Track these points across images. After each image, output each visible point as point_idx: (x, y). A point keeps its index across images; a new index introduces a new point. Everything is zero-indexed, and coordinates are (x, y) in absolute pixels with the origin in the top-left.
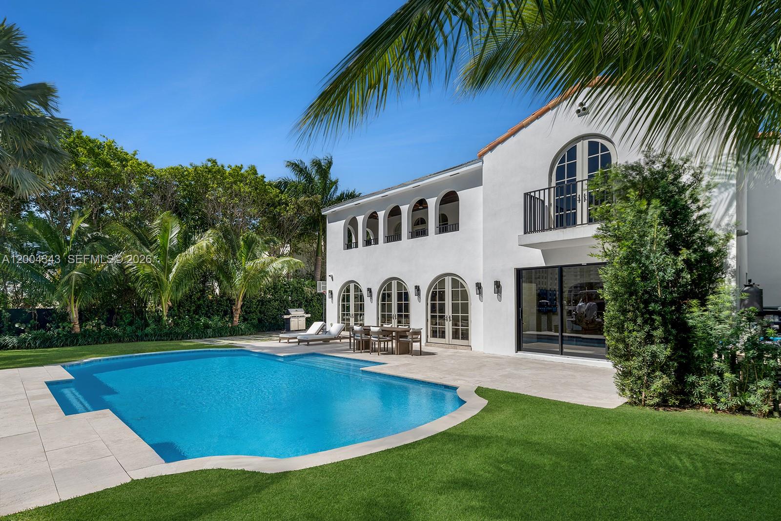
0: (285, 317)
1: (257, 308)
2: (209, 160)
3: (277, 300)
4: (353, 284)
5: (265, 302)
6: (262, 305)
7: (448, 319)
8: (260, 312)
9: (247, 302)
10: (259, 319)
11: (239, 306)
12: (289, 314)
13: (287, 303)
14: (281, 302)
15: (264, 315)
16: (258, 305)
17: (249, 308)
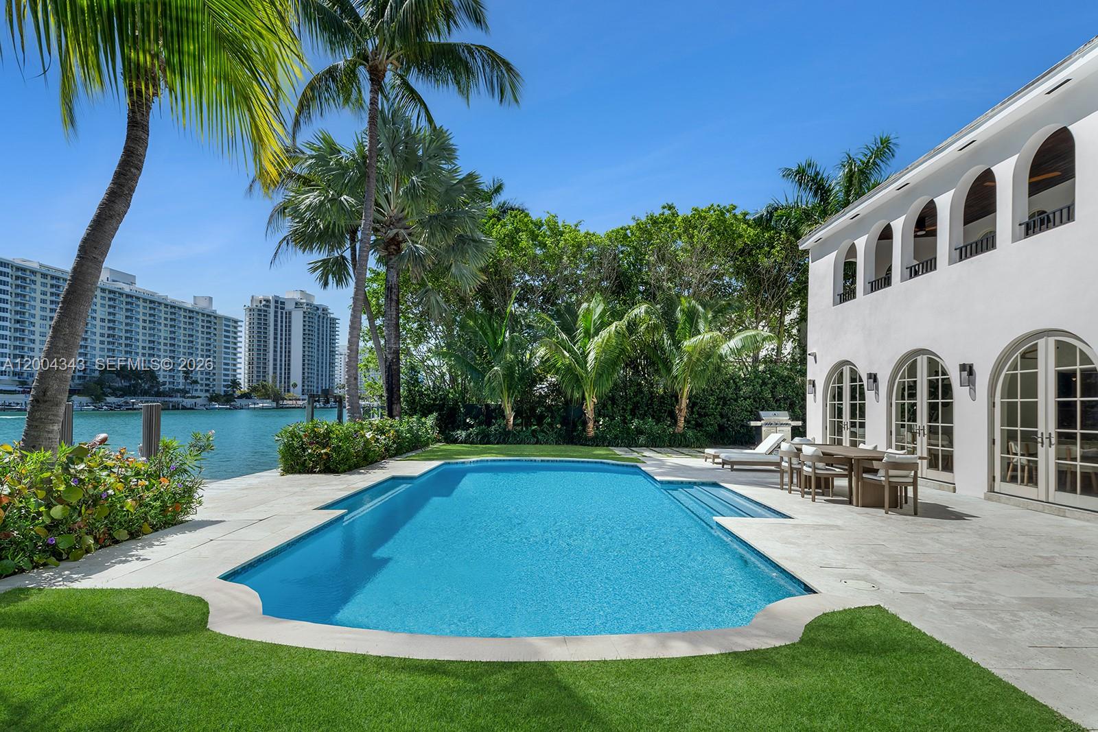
0: (753, 424)
1: (716, 409)
2: (664, 208)
3: (750, 398)
4: (848, 367)
5: (729, 400)
6: (725, 404)
7: (1046, 441)
8: (722, 416)
9: (701, 400)
10: (719, 425)
11: (684, 405)
12: (759, 419)
13: (766, 401)
14: (755, 401)
15: (728, 420)
16: (718, 404)
17: (704, 408)
